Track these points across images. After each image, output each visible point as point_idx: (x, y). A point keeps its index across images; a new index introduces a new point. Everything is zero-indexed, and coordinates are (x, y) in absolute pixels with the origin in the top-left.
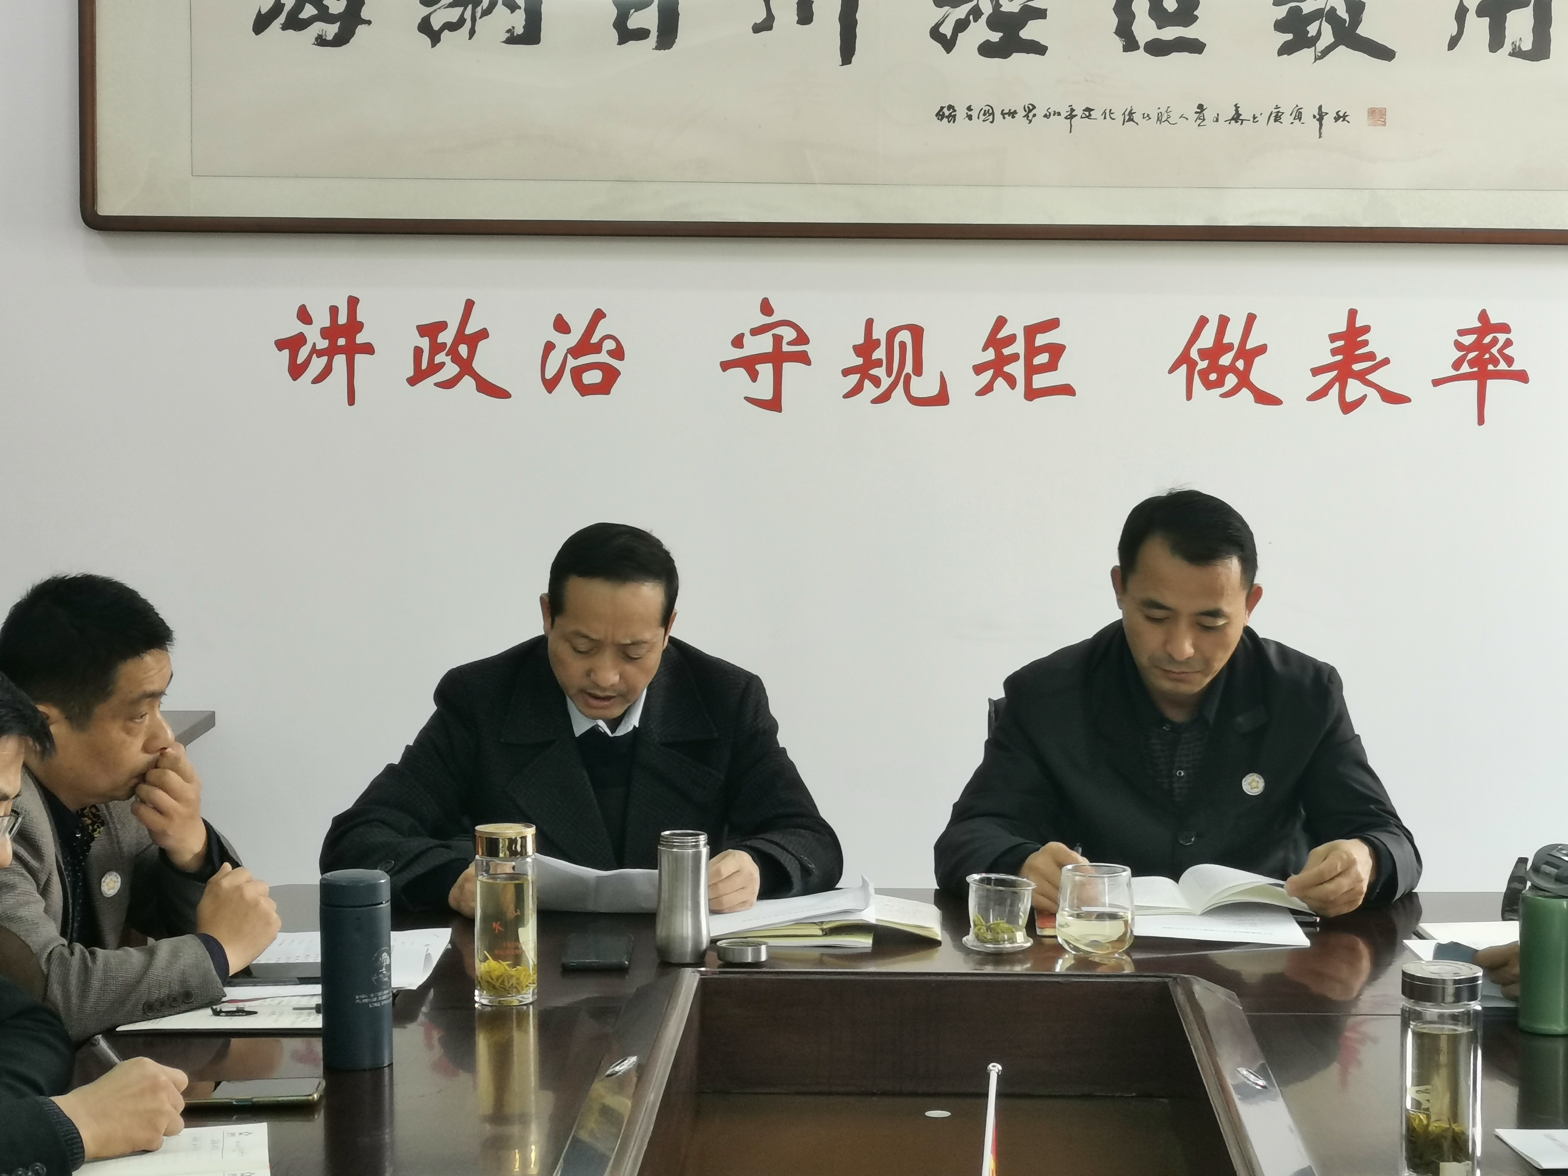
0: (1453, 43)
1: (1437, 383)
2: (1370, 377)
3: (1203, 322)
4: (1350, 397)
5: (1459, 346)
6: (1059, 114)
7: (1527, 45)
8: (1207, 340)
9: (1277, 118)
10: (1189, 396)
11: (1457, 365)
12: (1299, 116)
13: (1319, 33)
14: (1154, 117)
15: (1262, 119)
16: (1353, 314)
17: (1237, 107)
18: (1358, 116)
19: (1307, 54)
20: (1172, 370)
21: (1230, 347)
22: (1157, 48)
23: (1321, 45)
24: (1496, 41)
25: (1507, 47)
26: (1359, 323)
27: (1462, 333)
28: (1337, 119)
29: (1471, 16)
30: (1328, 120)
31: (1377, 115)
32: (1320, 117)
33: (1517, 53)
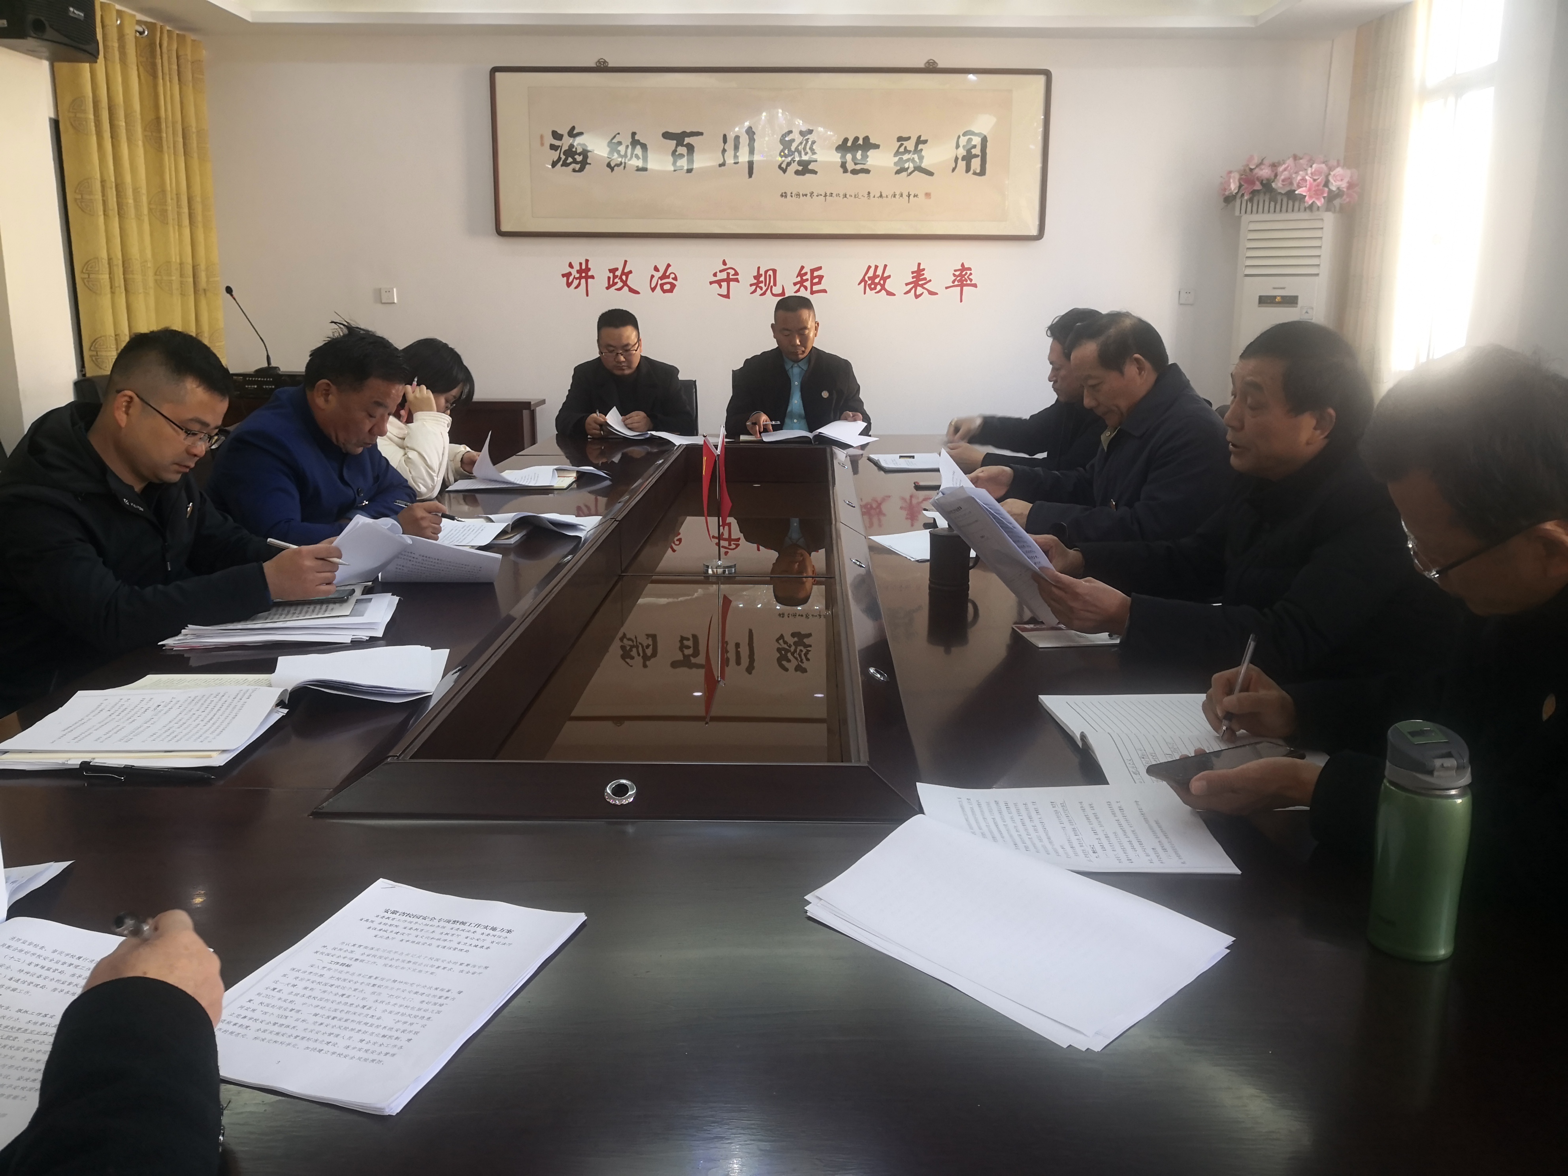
0: (954, 170)
1: (947, 288)
2: (925, 286)
3: (869, 267)
4: (918, 293)
5: (954, 275)
6: (821, 195)
7: (978, 171)
8: (871, 274)
9: (894, 196)
10: (865, 293)
11: (954, 282)
12: (901, 195)
13: (908, 168)
14: (853, 196)
15: (890, 197)
16: (919, 264)
17: (881, 193)
18: (921, 196)
19: (905, 174)
20: (859, 284)
21: (879, 276)
22: (855, 172)
23: (909, 171)
24: (968, 170)
25: (972, 171)
26: (921, 267)
27: (955, 271)
28: (914, 196)
29: (960, 161)
30: (911, 197)
31: (928, 195)
32: (909, 196)
33: (975, 173)
